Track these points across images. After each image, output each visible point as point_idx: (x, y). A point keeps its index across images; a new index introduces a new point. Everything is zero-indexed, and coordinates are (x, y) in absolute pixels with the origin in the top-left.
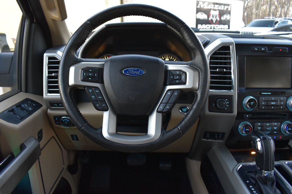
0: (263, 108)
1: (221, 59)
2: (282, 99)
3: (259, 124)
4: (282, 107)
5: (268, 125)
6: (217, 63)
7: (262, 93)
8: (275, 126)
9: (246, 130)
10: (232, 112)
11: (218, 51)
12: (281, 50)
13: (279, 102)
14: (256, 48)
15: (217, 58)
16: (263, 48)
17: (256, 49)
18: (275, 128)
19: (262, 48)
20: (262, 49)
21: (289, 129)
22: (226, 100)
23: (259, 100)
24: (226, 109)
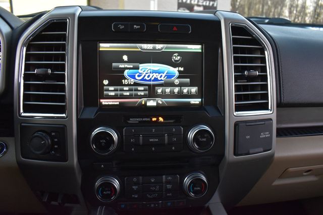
0: (133, 150)
1: (49, 47)
2: (174, 130)
3: (135, 179)
4: (173, 148)
5: (153, 181)
6: (39, 57)
7: (131, 120)
8: (168, 182)
9: (104, 193)
10: (66, 160)
11: (43, 33)
12: (175, 29)
13: (166, 138)
14: (122, 25)
15: (41, 48)
16: (137, 25)
17: (122, 27)
18: (169, 186)
20: (135, 26)
21: (195, 189)
22: (53, 134)
23: (124, 134)
24: (53, 152)
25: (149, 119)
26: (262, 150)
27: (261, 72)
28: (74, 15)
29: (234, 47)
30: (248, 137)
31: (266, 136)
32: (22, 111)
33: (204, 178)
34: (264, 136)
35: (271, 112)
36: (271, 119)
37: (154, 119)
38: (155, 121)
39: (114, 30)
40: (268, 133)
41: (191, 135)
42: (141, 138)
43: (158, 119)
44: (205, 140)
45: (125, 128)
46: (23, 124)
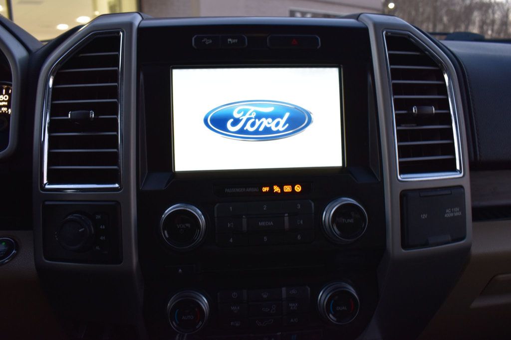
0: (231, 240)
2: (299, 207)
3: (235, 295)
4: (299, 237)
5: (265, 296)
7: (227, 190)
8: (291, 299)
9: (184, 318)
10: (118, 261)
11: (81, 55)
12: (294, 42)
13: (286, 219)
14: (208, 38)
16: (233, 38)
17: (208, 42)
18: (293, 306)
19: (229, 38)
20: (229, 40)
21: (338, 308)
22: (98, 217)
23: (216, 215)
24: (98, 248)
25: (255, 190)
26: (449, 238)
27: (439, 109)
28: (131, 24)
29: (392, 69)
30: (424, 216)
31: (456, 214)
32: (45, 181)
33: (352, 291)
34: (452, 215)
35: (461, 175)
36: (461, 187)
37: (265, 189)
38: (266, 192)
39: (195, 47)
40: (457, 209)
41: (328, 214)
42: (244, 221)
43: (272, 189)
44: (351, 221)
45: (217, 205)
46: (47, 203)
